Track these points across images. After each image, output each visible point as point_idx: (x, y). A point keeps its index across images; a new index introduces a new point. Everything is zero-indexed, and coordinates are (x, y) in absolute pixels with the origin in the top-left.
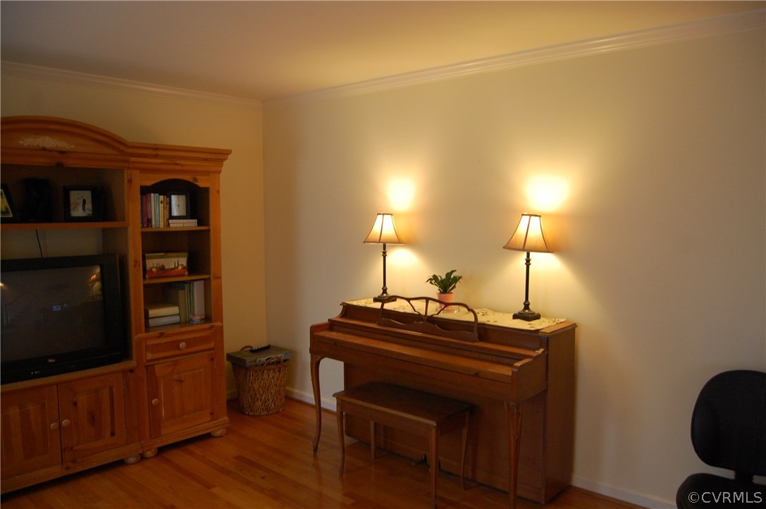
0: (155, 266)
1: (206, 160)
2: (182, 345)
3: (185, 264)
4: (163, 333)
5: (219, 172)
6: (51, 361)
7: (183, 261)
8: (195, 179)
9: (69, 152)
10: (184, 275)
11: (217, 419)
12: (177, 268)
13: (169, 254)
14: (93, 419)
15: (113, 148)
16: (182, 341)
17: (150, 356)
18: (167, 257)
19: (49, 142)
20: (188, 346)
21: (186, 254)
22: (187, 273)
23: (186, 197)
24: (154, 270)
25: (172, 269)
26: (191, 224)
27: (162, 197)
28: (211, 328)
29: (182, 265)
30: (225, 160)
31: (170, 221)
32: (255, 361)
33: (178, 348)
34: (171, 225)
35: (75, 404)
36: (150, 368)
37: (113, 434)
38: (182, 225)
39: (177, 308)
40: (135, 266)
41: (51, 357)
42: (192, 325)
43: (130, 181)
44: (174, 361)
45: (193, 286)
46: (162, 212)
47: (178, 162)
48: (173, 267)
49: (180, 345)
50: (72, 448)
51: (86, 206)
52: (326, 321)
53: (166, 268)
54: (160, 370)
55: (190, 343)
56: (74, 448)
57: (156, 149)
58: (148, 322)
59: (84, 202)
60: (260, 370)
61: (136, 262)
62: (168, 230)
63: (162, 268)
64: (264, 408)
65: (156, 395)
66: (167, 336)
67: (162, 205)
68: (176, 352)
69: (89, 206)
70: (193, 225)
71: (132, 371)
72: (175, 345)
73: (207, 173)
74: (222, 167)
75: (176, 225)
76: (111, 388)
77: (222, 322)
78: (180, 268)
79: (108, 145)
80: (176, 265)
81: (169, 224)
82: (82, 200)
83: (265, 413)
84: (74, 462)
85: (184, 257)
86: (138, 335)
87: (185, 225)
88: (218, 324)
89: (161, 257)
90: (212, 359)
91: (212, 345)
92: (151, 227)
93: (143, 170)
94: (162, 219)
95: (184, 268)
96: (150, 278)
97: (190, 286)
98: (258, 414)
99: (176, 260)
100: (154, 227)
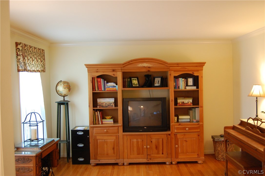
0: (181, 102)
1: (196, 66)
2: (187, 129)
3: (191, 102)
4: (180, 124)
5: (202, 70)
6: (145, 128)
7: (191, 101)
8: (193, 73)
9: (151, 67)
10: (191, 105)
11: (200, 157)
12: (189, 103)
13: (186, 98)
14: (157, 147)
15: (164, 65)
16: (187, 127)
17: (176, 131)
18: (185, 99)
19: (145, 65)
20: (189, 129)
21: (192, 98)
22: (192, 105)
23: (193, 79)
24: (180, 103)
25: (187, 103)
26: (194, 88)
27: (183, 79)
28: (198, 124)
29: (190, 102)
30: (204, 66)
31: (187, 87)
32: (219, 139)
33: (186, 130)
34: (187, 88)
35: (152, 142)
36: (175, 135)
37: (163, 154)
38: (190, 88)
39: (189, 116)
40: (172, 101)
41: (146, 127)
42: (193, 122)
43: (170, 75)
44: (184, 134)
45: (196, 109)
46: (183, 84)
47: (186, 68)
48: (187, 102)
49: (186, 129)
50: (150, 155)
51: (159, 82)
52: (232, 126)
53: (185, 102)
54: (179, 136)
55: (190, 129)
56: (151, 155)
57: (178, 64)
58: (178, 120)
59: (159, 81)
60: (220, 143)
61: (172, 100)
62: (186, 90)
63: (183, 103)
64: (222, 158)
65: (178, 144)
66: (182, 125)
67: (183, 82)
68: (185, 131)
69: (160, 82)
70: (195, 88)
71: (169, 135)
72: (185, 128)
73: (198, 71)
74: (203, 68)
75: (188, 88)
76: (163, 139)
77: (203, 123)
78: (190, 103)
79: (162, 64)
80: (188, 102)
81: (186, 88)
82: (158, 81)
83: (223, 160)
84: (150, 159)
85: (191, 99)
86: (172, 124)
87: (192, 88)
88: (202, 123)
89: (183, 99)
90: (199, 136)
91: (199, 130)
92: (179, 89)
93: (174, 71)
94: (183, 86)
95: (191, 103)
96: (179, 106)
97: (194, 109)
98: (220, 160)
99: (188, 100)
100: (180, 89)
